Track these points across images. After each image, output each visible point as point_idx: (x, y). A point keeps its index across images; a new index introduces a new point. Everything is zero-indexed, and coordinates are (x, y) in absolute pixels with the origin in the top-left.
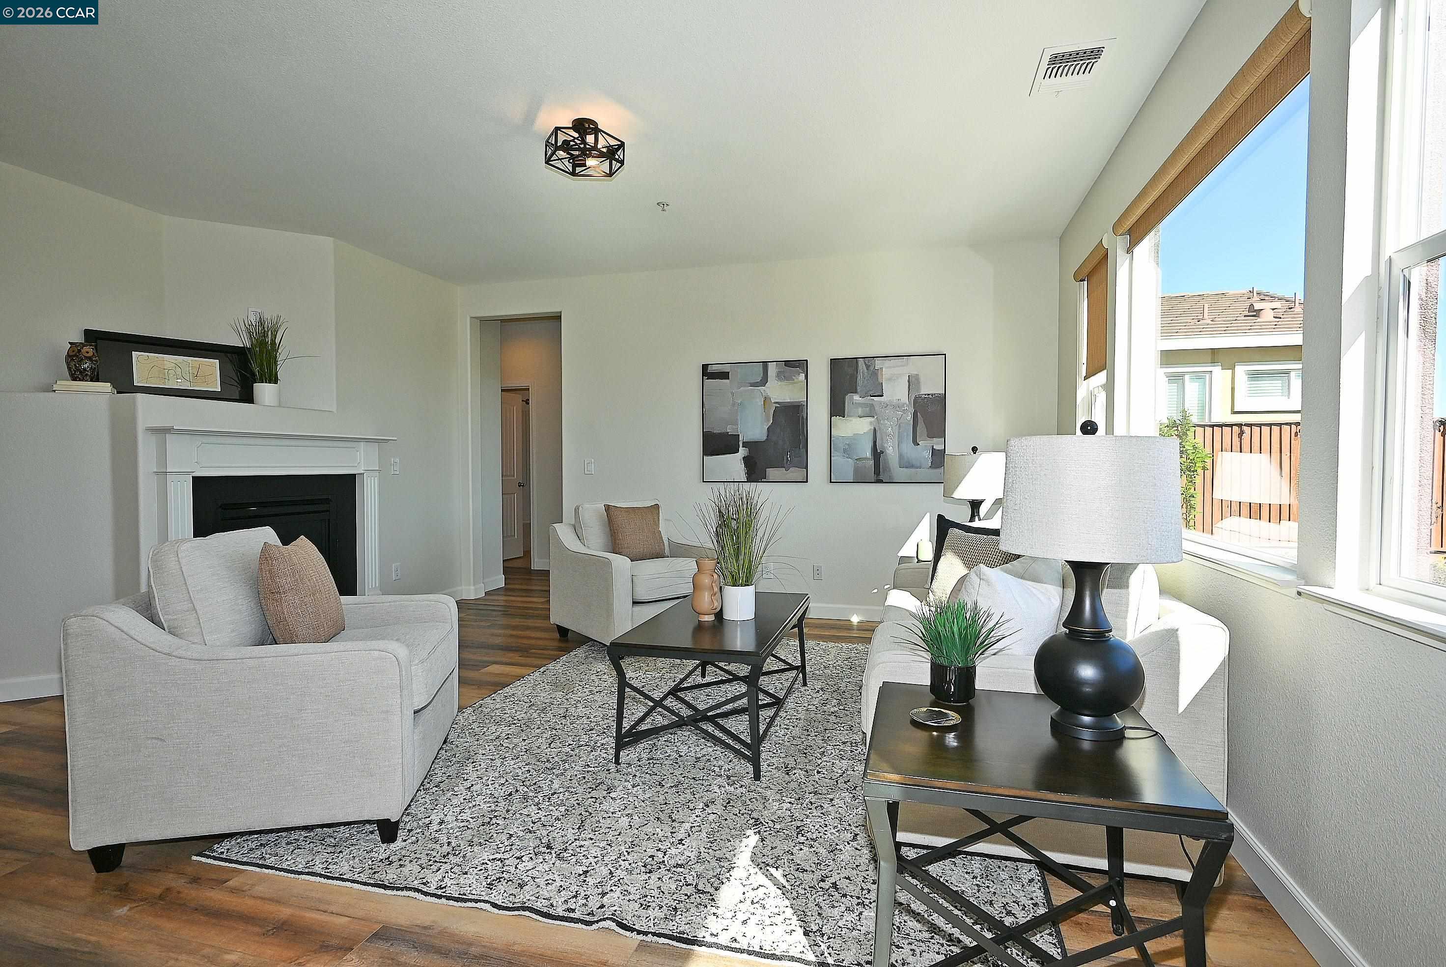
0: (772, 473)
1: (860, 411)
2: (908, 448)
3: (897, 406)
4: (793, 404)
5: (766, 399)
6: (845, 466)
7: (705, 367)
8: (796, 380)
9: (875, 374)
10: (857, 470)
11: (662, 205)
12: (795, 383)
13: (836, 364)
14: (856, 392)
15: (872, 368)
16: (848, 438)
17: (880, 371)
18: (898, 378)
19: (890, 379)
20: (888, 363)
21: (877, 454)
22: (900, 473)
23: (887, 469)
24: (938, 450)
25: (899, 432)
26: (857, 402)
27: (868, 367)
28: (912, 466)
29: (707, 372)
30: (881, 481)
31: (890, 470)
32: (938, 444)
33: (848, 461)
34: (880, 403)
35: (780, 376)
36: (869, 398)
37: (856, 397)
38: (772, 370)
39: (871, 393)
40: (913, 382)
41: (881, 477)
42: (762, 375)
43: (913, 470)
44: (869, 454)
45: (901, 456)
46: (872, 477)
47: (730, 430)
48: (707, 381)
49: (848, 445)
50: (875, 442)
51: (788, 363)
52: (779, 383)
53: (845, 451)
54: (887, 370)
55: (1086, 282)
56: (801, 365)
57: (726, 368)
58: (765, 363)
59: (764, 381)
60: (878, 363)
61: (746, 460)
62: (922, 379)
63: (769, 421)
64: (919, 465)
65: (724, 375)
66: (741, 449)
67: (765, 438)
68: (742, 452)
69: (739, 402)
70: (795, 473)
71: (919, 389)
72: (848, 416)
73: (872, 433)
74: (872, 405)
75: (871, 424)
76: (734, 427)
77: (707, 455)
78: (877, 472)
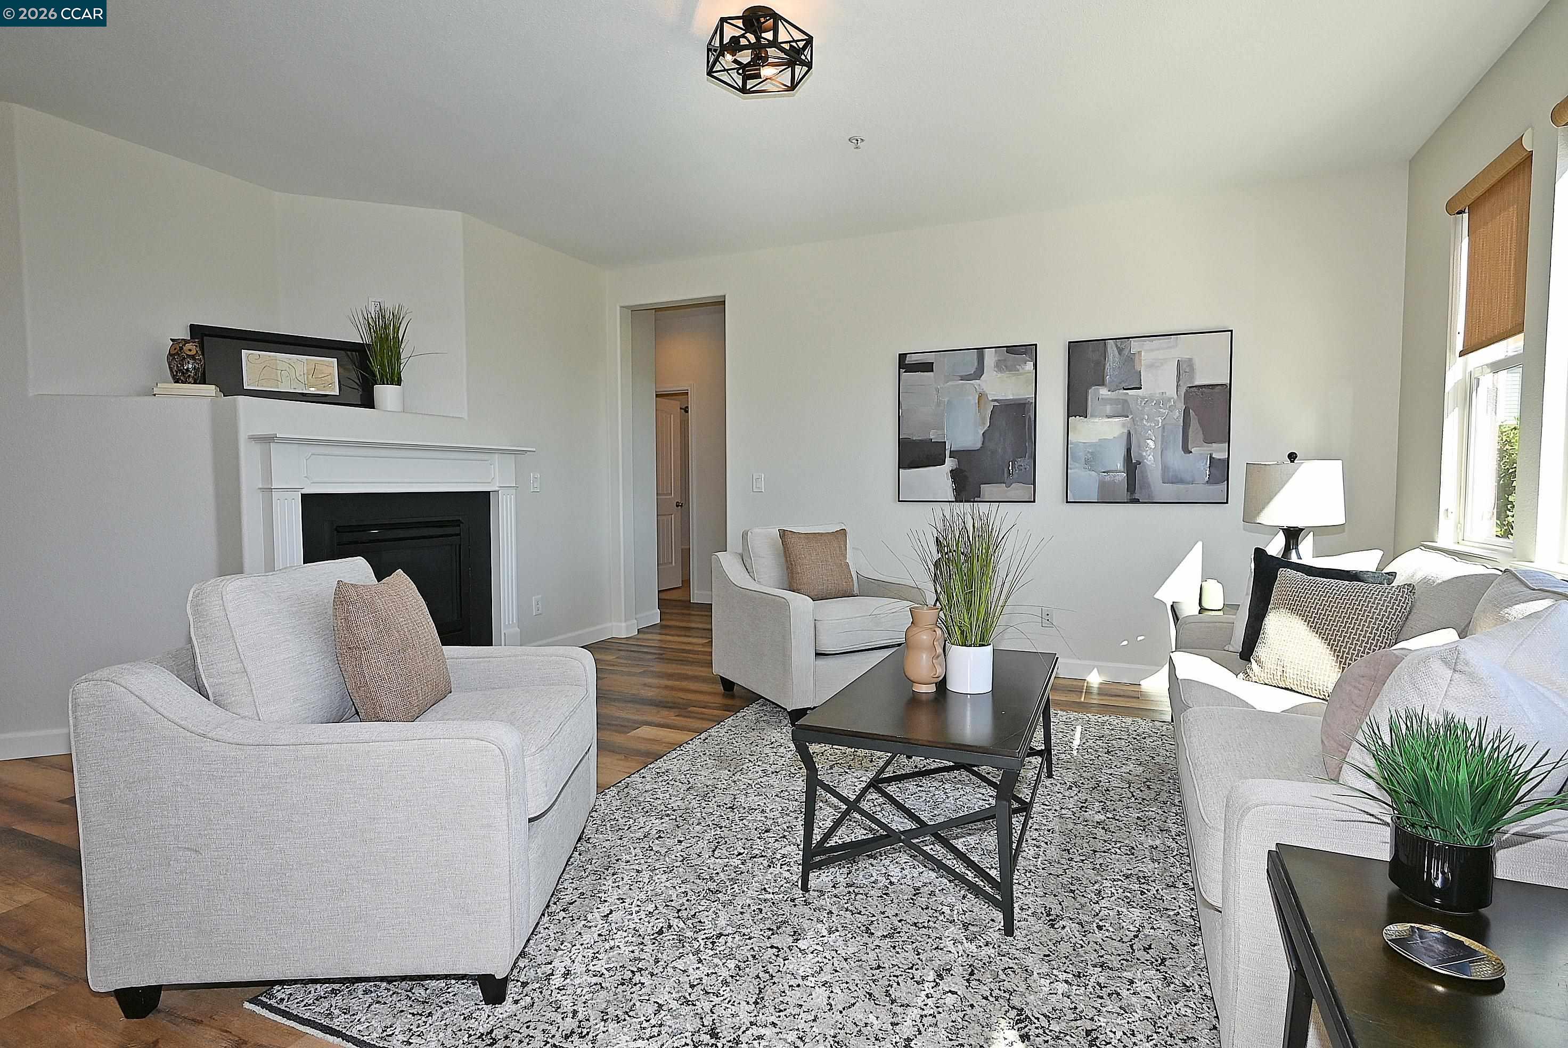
0: (987, 490)
1: (1108, 409)
2: (1176, 459)
3: (1162, 402)
4: (1017, 402)
5: (981, 396)
6: (1086, 480)
7: (902, 357)
8: (1021, 371)
9: (1130, 360)
10: (1103, 486)
11: (856, 141)
12: (1021, 374)
13: (1075, 348)
14: (1102, 384)
15: (1126, 352)
16: (1092, 445)
17: (1137, 356)
18: (1162, 364)
19: (1151, 366)
20: (1148, 343)
21: (1132, 466)
22: (1161, 489)
23: (1146, 485)
24: (1220, 459)
25: (1163, 436)
26: (1104, 397)
27: (1120, 351)
28: (1182, 481)
29: (905, 364)
30: (1137, 501)
31: (1149, 486)
32: (1216, 451)
33: (1090, 475)
34: (1137, 397)
35: (1001, 366)
36: (1122, 391)
37: (1103, 391)
38: (990, 358)
39: (1124, 385)
40: (1183, 369)
41: (1137, 496)
42: (976, 364)
43: (1182, 486)
44: (1120, 465)
45: (1165, 468)
46: (1125, 495)
47: (933, 436)
48: (905, 375)
49: (1092, 453)
50: (1129, 451)
51: (1011, 349)
52: (999, 375)
53: (1087, 461)
54: (1147, 354)
55: (1466, 216)
56: (1029, 351)
57: (930, 358)
58: (981, 351)
59: (979, 373)
60: (1135, 346)
61: (954, 473)
62: (1197, 365)
63: (984, 423)
64: (1191, 480)
65: (927, 367)
66: (947, 459)
67: (979, 445)
68: (950, 463)
69: (946, 400)
70: (1017, 490)
71: (1192, 378)
72: (1092, 416)
73: (1125, 437)
74: (1126, 401)
75: (1124, 425)
76: (940, 432)
77: (904, 468)
78: (1131, 489)
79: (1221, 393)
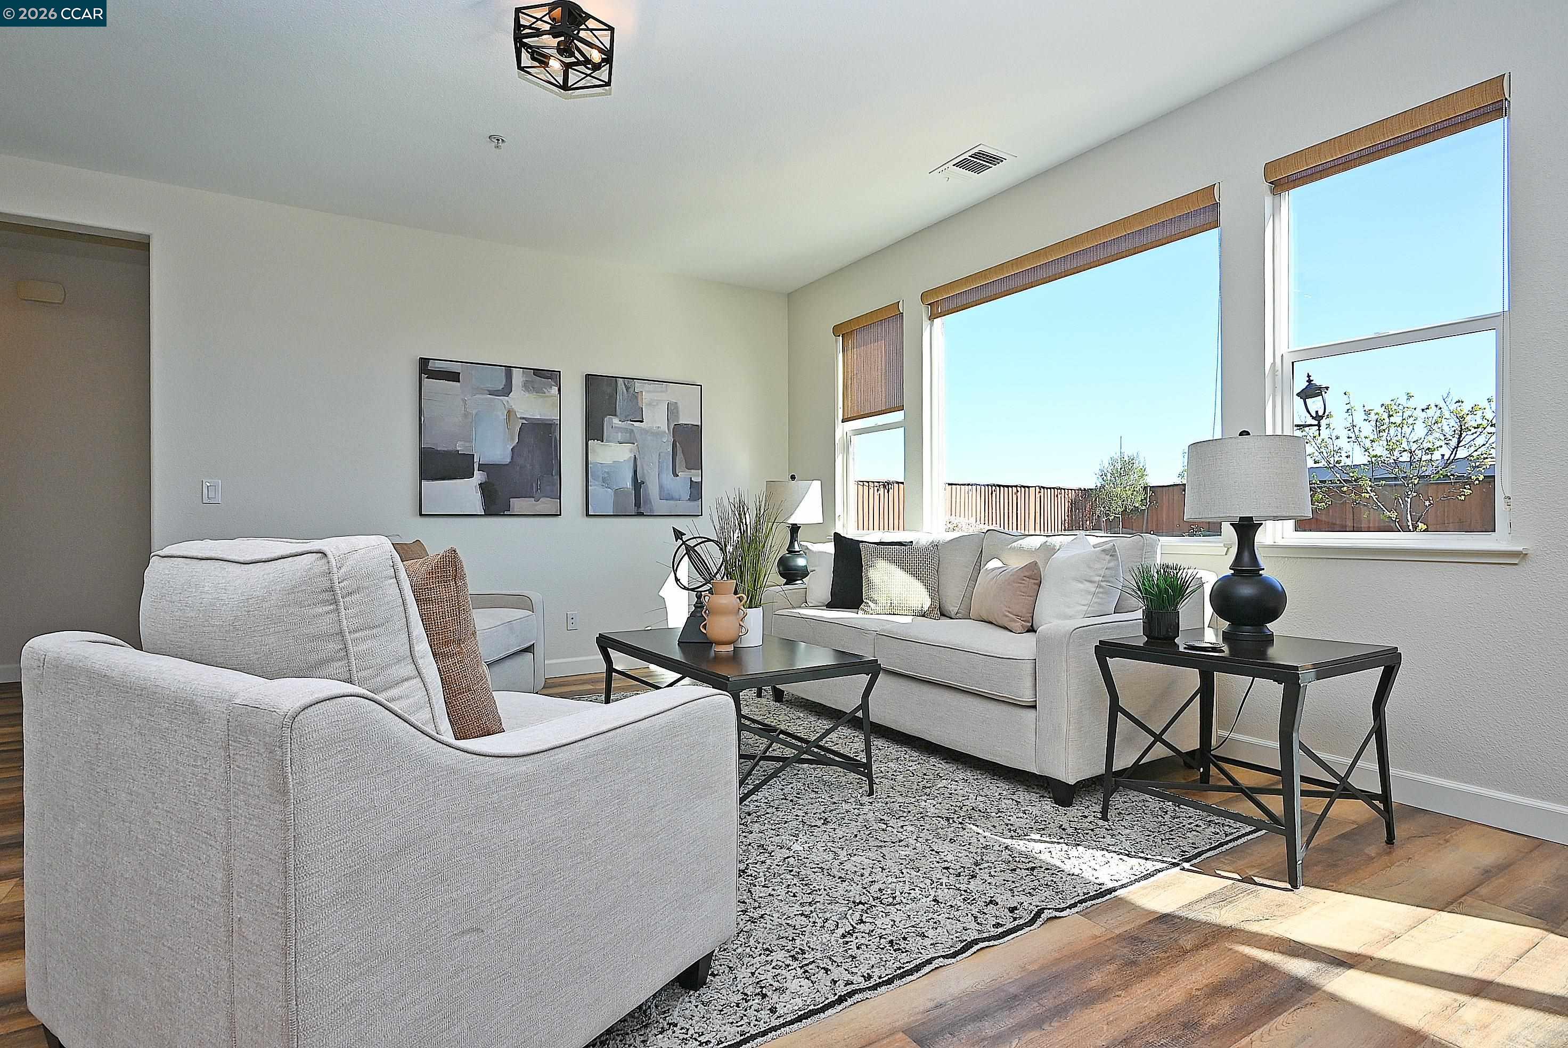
0: (518, 504)
1: (620, 436)
2: (668, 478)
3: (657, 434)
4: (544, 422)
5: (510, 412)
6: (603, 498)
7: (424, 362)
8: (547, 394)
9: (635, 397)
10: (616, 502)
12: (547, 396)
13: (591, 380)
14: (615, 415)
15: (631, 390)
16: (608, 465)
17: (640, 394)
18: (657, 404)
19: (649, 405)
20: (648, 387)
21: (638, 484)
22: (659, 505)
23: (648, 501)
24: (696, 482)
25: (659, 462)
26: (617, 425)
27: (628, 389)
28: (672, 499)
29: (425, 369)
30: (640, 514)
31: (651, 502)
32: (695, 476)
33: (608, 491)
34: (642, 429)
35: (527, 386)
36: (629, 422)
37: (616, 421)
38: (518, 378)
39: (629, 418)
40: (672, 410)
41: (642, 510)
42: (504, 381)
43: (672, 502)
44: (629, 484)
45: (661, 487)
46: (633, 510)
47: (460, 447)
48: (427, 382)
49: (608, 473)
50: (635, 472)
51: (537, 372)
52: (527, 395)
53: (604, 480)
54: (647, 394)
55: (841, 338)
56: (553, 376)
57: (456, 368)
58: (509, 369)
59: (507, 390)
60: (638, 386)
61: (484, 488)
62: (680, 408)
63: (513, 439)
64: (677, 497)
65: (454, 377)
66: (476, 472)
67: (508, 460)
68: (478, 477)
69: (474, 412)
70: (545, 505)
71: (677, 417)
72: (607, 441)
73: (633, 459)
74: (632, 430)
75: (631, 451)
76: (467, 444)
77: (427, 479)
78: (638, 504)
79: (696, 431)
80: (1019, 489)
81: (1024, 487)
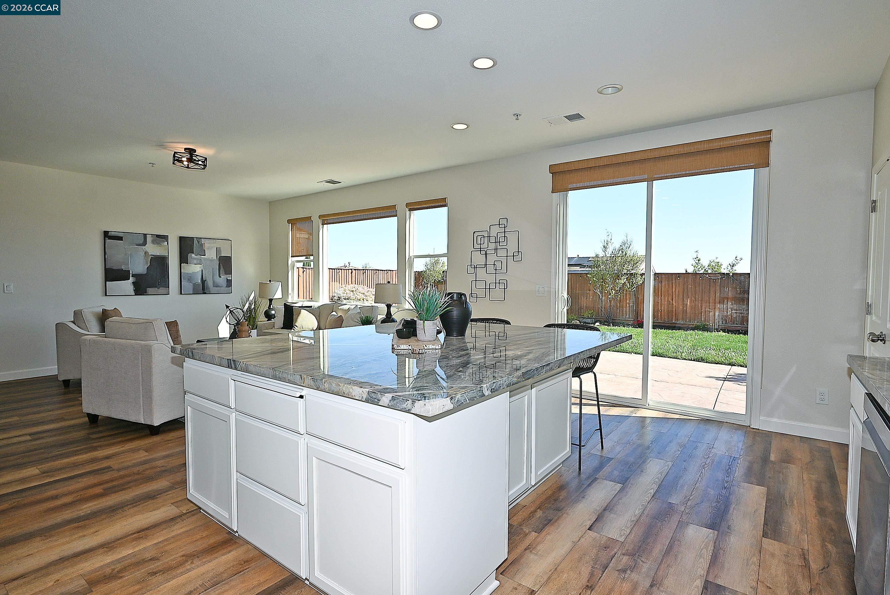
0: (150, 290)
1: (195, 262)
2: (217, 278)
3: (212, 260)
4: (161, 256)
5: (146, 253)
6: (187, 287)
8: (162, 245)
9: (202, 245)
10: (194, 289)
11: (152, 164)
12: (161, 246)
13: (182, 240)
14: (193, 253)
15: (200, 243)
16: (190, 274)
17: (204, 244)
18: (212, 248)
19: (208, 248)
20: (207, 241)
21: (203, 281)
22: (213, 289)
23: (208, 288)
24: (229, 280)
25: (213, 272)
26: (194, 257)
27: (198, 242)
28: (218, 286)
29: (106, 235)
30: (205, 293)
32: (229, 277)
33: (190, 284)
34: (204, 258)
35: (153, 242)
36: (199, 256)
37: (193, 255)
38: (149, 239)
39: (200, 254)
40: (218, 250)
41: (205, 291)
42: (143, 240)
43: (219, 288)
44: (199, 281)
45: (214, 282)
46: (202, 292)
47: (123, 267)
48: (108, 241)
49: (190, 277)
50: (202, 276)
51: (158, 236)
52: (153, 245)
53: (189, 280)
54: (207, 244)
56: (165, 238)
57: (121, 235)
58: (145, 235)
59: (145, 243)
60: (203, 241)
61: (134, 284)
62: (222, 249)
63: (148, 264)
64: (221, 286)
65: (120, 238)
67: (145, 272)
68: (132, 279)
69: (129, 253)
70: (162, 290)
71: (220, 253)
72: (190, 264)
73: (201, 271)
74: (201, 259)
75: (200, 267)
76: (127, 266)
77: (108, 281)
78: (203, 289)
79: (230, 258)
80: (388, 271)
81: (391, 271)
